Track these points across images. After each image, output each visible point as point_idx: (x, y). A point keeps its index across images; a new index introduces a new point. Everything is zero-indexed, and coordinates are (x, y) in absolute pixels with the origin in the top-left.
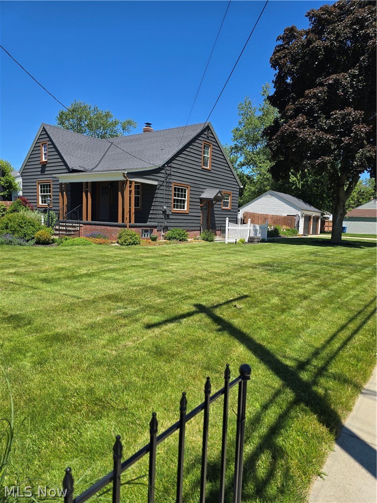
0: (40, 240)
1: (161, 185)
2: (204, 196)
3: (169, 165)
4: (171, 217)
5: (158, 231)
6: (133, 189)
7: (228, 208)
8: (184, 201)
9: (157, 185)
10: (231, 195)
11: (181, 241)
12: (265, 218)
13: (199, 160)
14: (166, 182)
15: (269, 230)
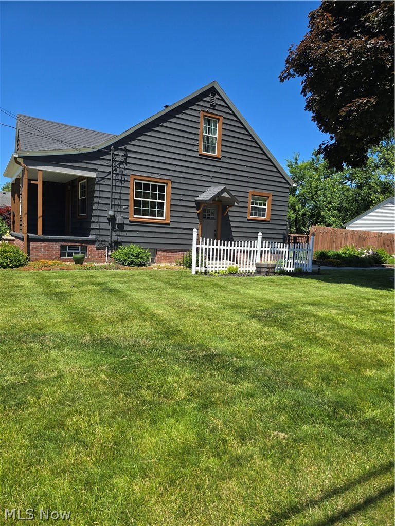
1: (103, 178)
2: (203, 197)
4: (126, 228)
5: (98, 248)
6: (39, 182)
7: (265, 218)
8: (161, 205)
9: (95, 178)
10: (270, 198)
11: (128, 265)
12: (363, 237)
13: (193, 142)
14: (116, 174)
15: (364, 256)
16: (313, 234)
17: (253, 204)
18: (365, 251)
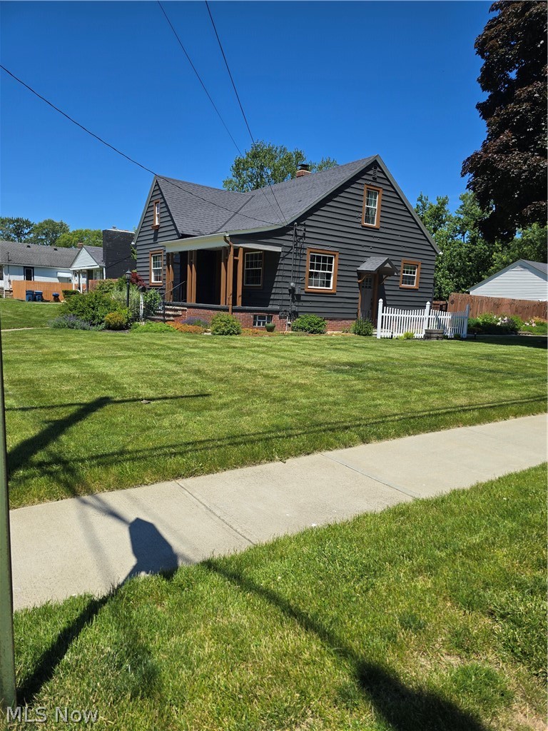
0: (110, 324)
1: (289, 252)
2: (363, 267)
3: (303, 223)
4: (303, 298)
5: (280, 318)
6: (240, 258)
7: (414, 286)
8: (329, 276)
9: (280, 253)
10: (419, 267)
11: (312, 332)
12: (496, 304)
13: (357, 214)
14: (297, 248)
15: (499, 324)
16: (452, 302)
17: (404, 272)
18: (500, 319)
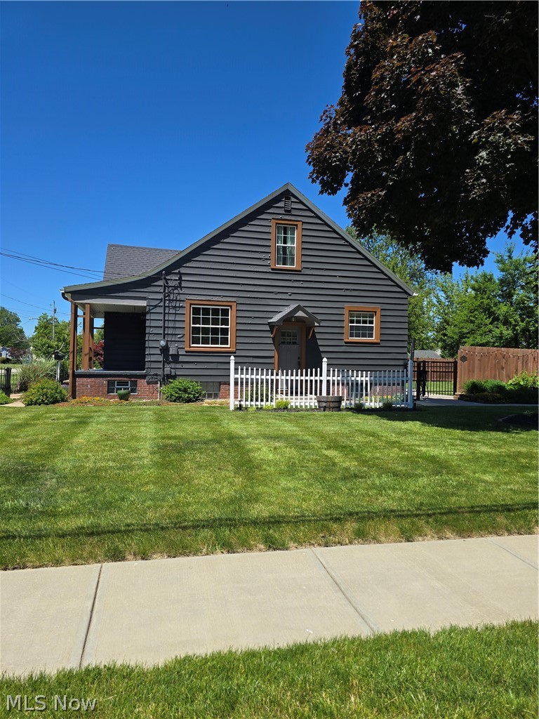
1: (155, 306)
2: (276, 318)
4: (181, 359)
5: (149, 383)
6: (86, 315)
7: (373, 339)
8: (225, 331)
9: (145, 307)
10: (379, 313)
13: (263, 256)
14: (169, 300)
17: (352, 322)
